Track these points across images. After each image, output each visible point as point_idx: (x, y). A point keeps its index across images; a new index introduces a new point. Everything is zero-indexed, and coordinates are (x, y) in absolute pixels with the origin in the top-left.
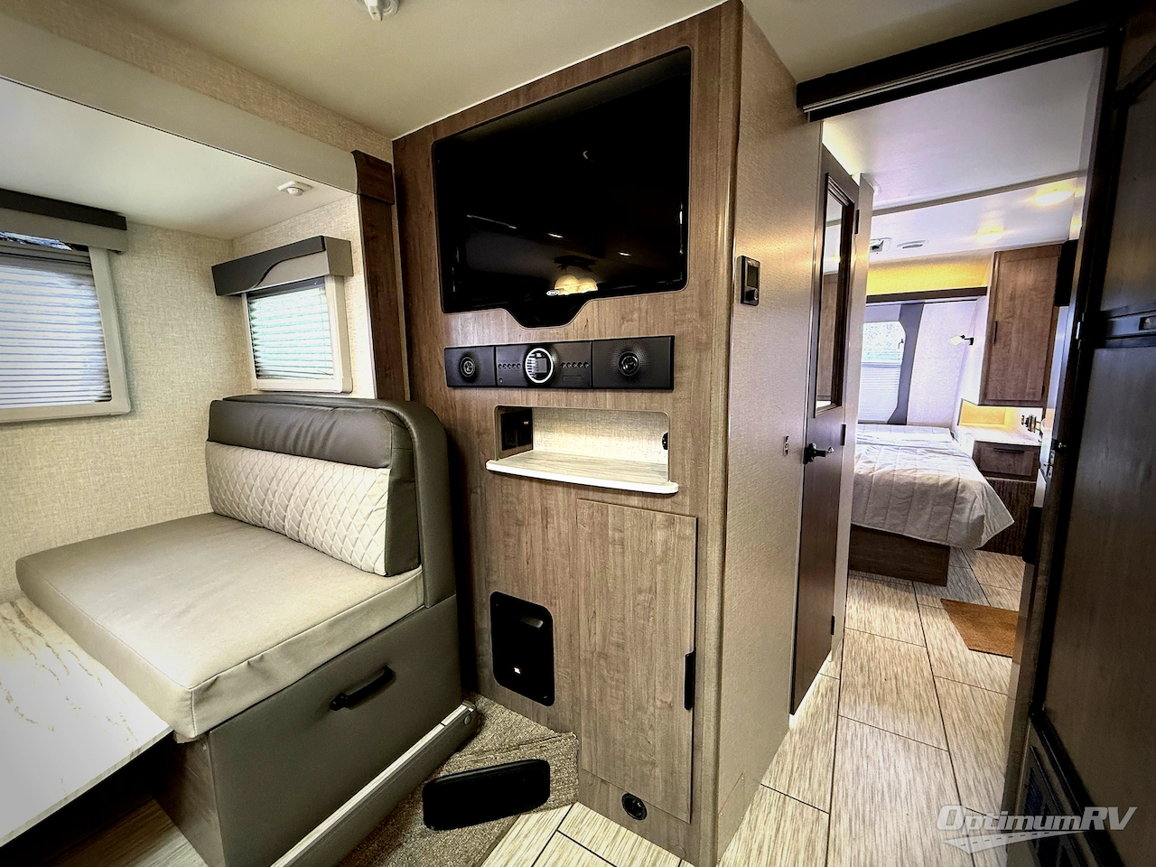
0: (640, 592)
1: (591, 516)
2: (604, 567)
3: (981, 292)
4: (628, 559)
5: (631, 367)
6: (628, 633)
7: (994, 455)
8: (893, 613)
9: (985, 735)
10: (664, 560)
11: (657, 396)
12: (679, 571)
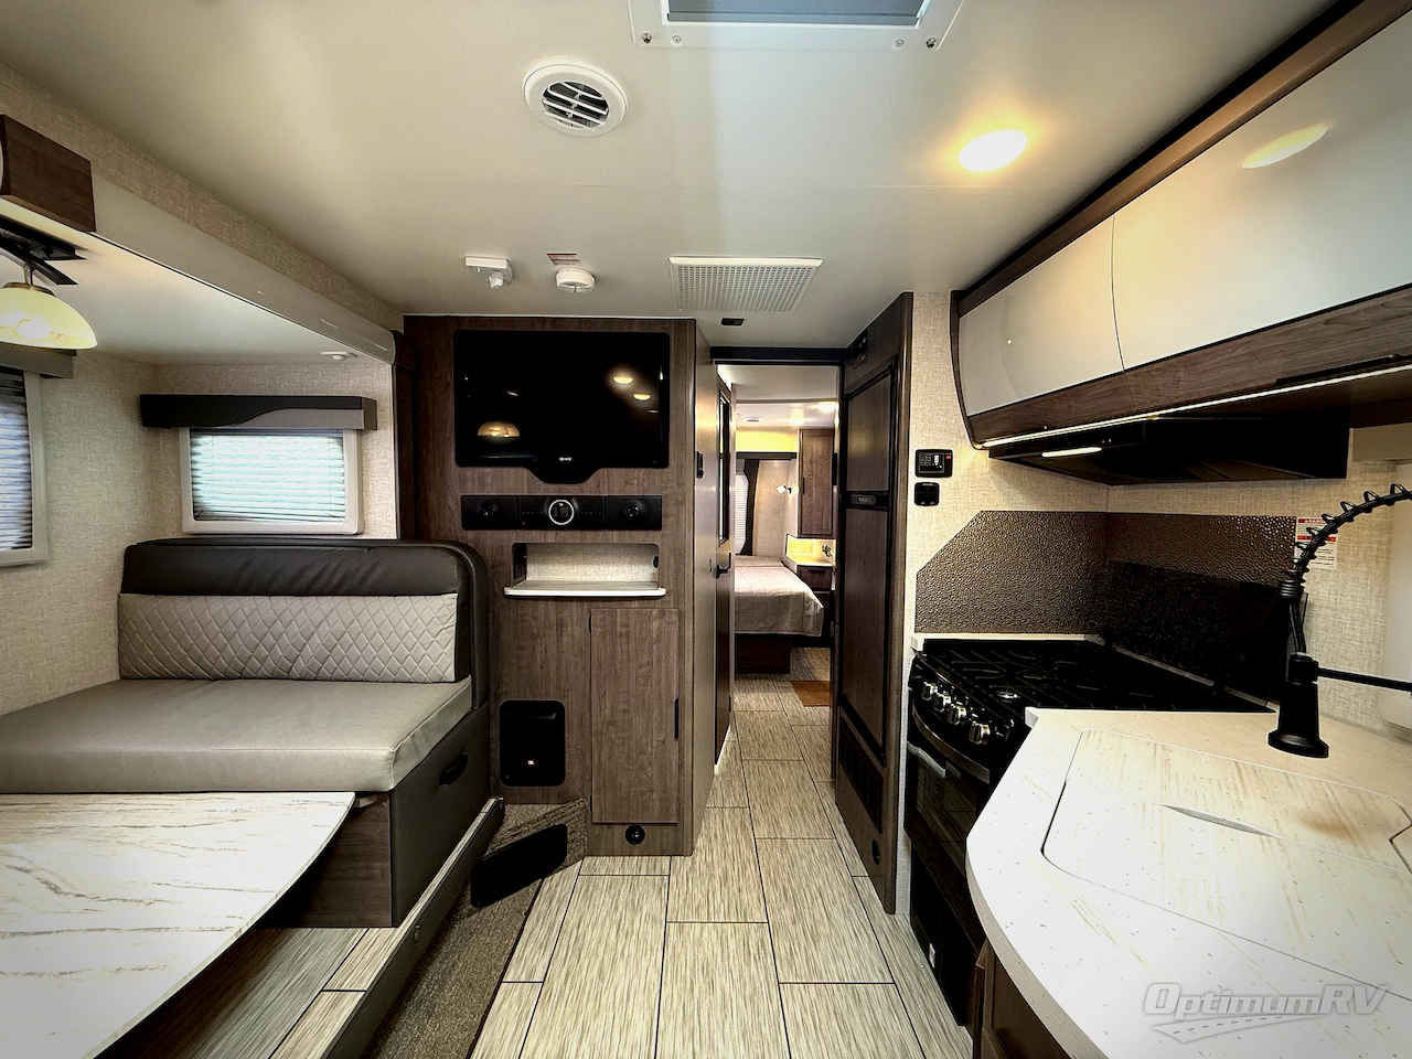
0: (641, 667)
1: (603, 620)
2: (613, 656)
3: (793, 456)
4: (632, 645)
5: (634, 515)
6: (632, 699)
7: (810, 575)
8: (762, 696)
9: (821, 748)
10: (658, 640)
11: (651, 533)
12: (668, 646)
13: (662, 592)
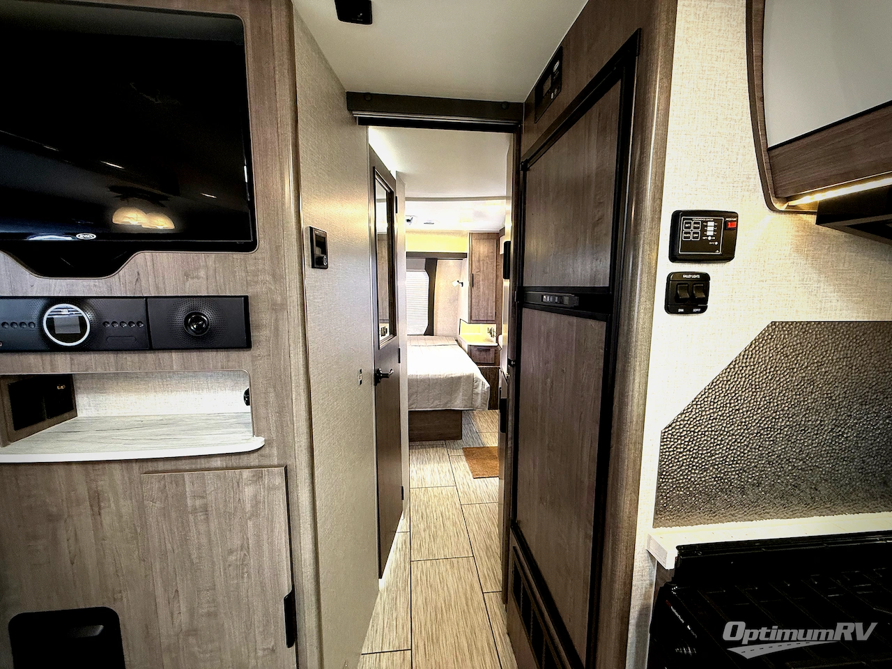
0: (231, 552)
1: (163, 490)
2: (185, 540)
3: (463, 256)
4: (214, 525)
6: (220, 599)
8: (436, 467)
10: (255, 514)
11: (234, 355)
12: (271, 521)
13: (258, 442)
